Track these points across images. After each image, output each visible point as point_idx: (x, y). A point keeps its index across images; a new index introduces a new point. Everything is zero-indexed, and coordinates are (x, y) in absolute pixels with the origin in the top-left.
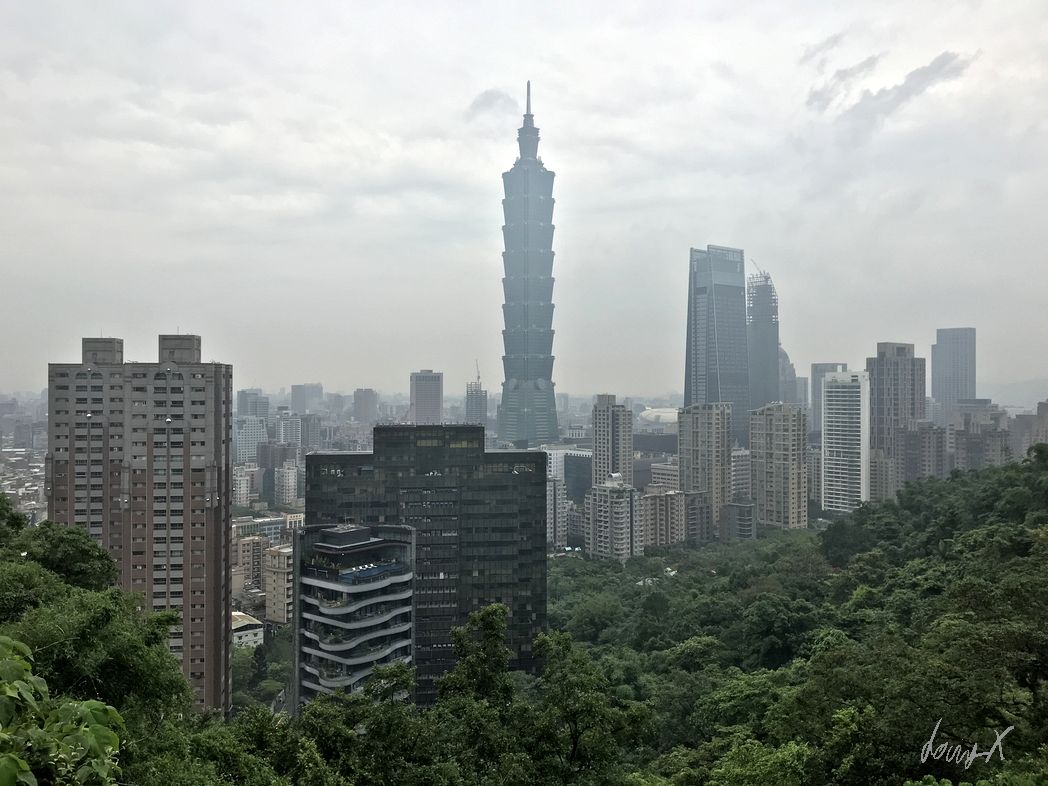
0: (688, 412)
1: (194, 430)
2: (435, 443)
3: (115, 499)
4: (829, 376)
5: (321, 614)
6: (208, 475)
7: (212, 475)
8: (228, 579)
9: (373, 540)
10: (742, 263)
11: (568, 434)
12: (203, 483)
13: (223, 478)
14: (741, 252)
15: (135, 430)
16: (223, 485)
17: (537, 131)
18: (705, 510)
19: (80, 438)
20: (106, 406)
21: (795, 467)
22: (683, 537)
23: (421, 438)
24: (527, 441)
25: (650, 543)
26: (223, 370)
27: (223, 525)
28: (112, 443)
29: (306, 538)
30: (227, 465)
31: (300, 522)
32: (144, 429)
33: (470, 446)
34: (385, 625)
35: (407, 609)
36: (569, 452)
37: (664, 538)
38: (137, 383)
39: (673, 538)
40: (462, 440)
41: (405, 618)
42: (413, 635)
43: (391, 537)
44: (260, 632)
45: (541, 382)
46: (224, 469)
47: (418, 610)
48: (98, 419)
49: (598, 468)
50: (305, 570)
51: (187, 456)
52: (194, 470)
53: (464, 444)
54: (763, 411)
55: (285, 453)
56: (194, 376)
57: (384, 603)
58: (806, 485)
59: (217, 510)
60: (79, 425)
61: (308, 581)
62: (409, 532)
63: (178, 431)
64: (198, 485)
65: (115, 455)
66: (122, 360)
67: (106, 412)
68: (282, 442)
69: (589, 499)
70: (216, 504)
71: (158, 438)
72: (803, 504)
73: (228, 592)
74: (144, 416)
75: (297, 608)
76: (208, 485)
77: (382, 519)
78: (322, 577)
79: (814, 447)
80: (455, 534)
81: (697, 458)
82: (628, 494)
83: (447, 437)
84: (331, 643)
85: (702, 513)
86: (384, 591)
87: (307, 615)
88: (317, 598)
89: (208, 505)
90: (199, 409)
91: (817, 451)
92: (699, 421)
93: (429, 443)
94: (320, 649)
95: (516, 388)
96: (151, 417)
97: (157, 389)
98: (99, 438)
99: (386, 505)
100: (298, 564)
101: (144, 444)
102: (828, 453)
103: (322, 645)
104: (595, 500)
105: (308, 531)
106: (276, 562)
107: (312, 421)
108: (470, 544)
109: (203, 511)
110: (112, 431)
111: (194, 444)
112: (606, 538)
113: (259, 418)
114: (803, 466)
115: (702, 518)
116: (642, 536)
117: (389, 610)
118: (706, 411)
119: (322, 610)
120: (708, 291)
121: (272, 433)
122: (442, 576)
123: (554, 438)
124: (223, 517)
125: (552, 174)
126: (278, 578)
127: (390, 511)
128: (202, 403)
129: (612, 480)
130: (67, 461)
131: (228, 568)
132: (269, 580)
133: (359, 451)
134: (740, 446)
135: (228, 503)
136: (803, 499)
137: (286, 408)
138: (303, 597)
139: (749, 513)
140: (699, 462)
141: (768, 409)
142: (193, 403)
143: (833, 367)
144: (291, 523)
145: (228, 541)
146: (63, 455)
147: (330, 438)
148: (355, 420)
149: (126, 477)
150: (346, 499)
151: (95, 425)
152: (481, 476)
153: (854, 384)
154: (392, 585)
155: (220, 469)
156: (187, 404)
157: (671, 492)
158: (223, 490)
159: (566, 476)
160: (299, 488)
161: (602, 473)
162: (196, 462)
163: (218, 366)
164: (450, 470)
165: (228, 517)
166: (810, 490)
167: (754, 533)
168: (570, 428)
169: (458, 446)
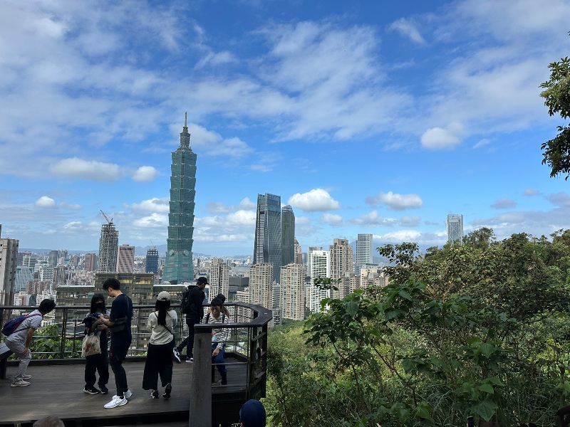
0: (255, 267)
2: (128, 282)
4: (314, 252)
10: (280, 201)
13: (9, 299)
14: (279, 197)
17: (189, 135)
21: (299, 292)
24: (177, 281)
26: (13, 242)
33: (146, 283)
40: (142, 280)
45: (186, 252)
53: (143, 282)
54: (286, 267)
72: (302, 309)
81: (257, 288)
83: (135, 279)
91: (308, 285)
92: (259, 271)
93: (125, 282)
95: (173, 255)
102: (313, 286)
107: (60, 270)
114: (302, 292)
118: (262, 267)
120: (265, 213)
121: (36, 276)
125: (196, 155)
133: (86, 286)
134: (276, 283)
139: (279, 313)
141: (289, 266)
147: (70, 279)
153: (324, 256)
163: (10, 240)
166: (305, 302)
167: (280, 322)
169: (140, 283)
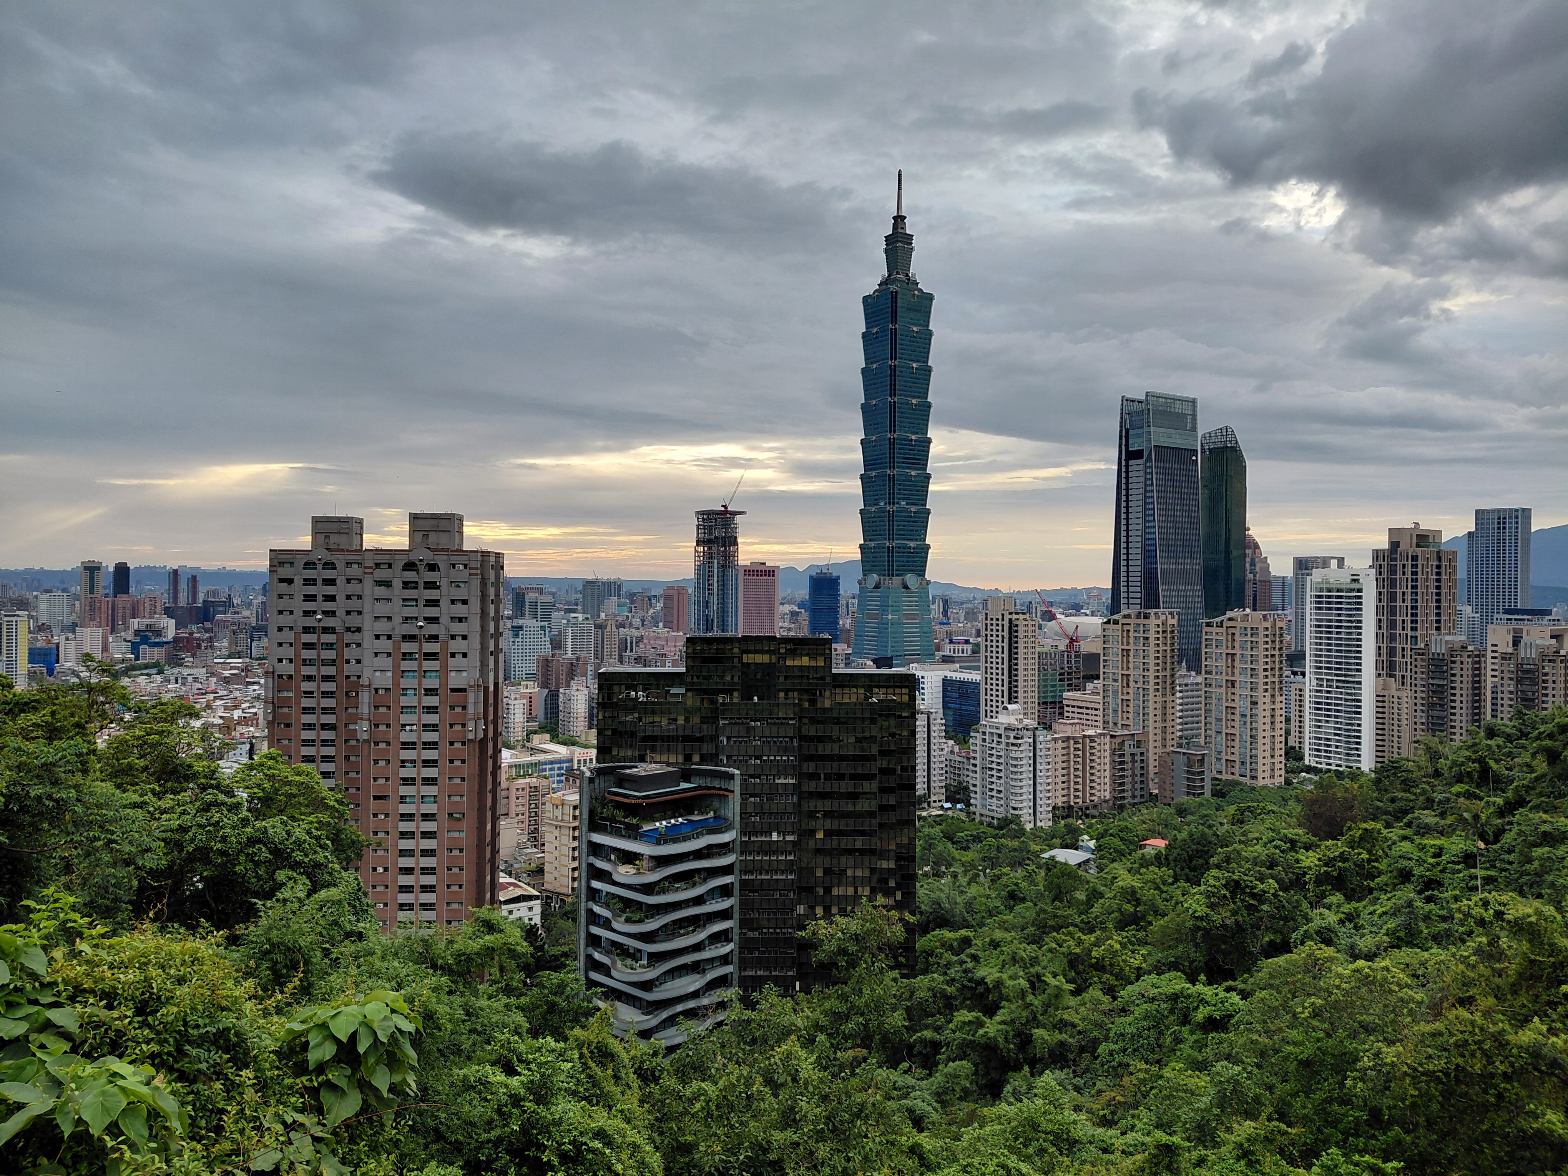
0: (1116, 622)
1: (453, 637)
2: (765, 658)
3: (352, 727)
4: (1317, 575)
5: (615, 884)
6: (471, 696)
7: (476, 697)
8: (495, 834)
9: (684, 785)
10: (1194, 416)
11: (948, 650)
12: (464, 708)
13: (491, 701)
14: (1194, 401)
15: (377, 637)
16: (491, 709)
17: (910, 238)
18: (1138, 758)
19: (308, 646)
20: (341, 605)
21: (1268, 700)
22: (1108, 795)
23: (748, 652)
24: (891, 658)
25: (1060, 801)
26: (492, 559)
27: (490, 762)
28: (347, 653)
29: (597, 781)
30: (496, 685)
31: (591, 760)
32: (389, 637)
33: (813, 663)
34: (699, 901)
35: (728, 879)
36: (949, 674)
37: (1080, 794)
38: (381, 574)
39: (1092, 795)
40: (802, 655)
41: (725, 891)
42: (736, 915)
43: (709, 782)
44: (537, 905)
46: (491, 689)
47: (744, 884)
48: (330, 622)
49: (989, 697)
50: (594, 825)
51: (444, 671)
52: (453, 690)
53: (805, 661)
54: (1222, 622)
55: (573, 670)
56: (454, 566)
57: (698, 871)
58: (1283, 725)
59: (483, 742)
60: (307, 630)
61: (598, 838)
62: (732, 777)
63: (434, 638)
64: (458, 710)
65: (351, 669)
66: (362, 545)
67: (341, 613)
68: (569, 655)
69: (976, 739)
70: (481, 735)
71: (406, 647)
72: (1278, 753)
73: (495, 852)
74: (389, 618)
75: (584, 874)
76: (471, 709)
77: (696, 758)
78: (617, 833)
79: (1295, 673)
80: (793, 781)
81: (1128, 685)
82: (1030, 733)
83: (782, 651)
84: (628, 921)
85: (1134, 761)
86: (698, 855)
87: (596, 884)
88: (610, 860)
89: (471, 736)
90: (459, 610)
91: (1299, 678)
92: (1131, 634)
93: (759, 658)
94: (613, 931)
95: (877, 587)
96: (397, 620)
97: (406, 585)
98: (329, 646)
99: (701, 740)
100: (586, 816)
101: (389, 655)
102: (1314, 682)
103: (615, 925)
104: (984, 740)
105: (599, 772)
106: (558, 812)
107: (608, 629)
109: (463, 744)
110: (348, 637)
111: (453, 655)
112: (1000, 792)
113: (540, 624)
114: (1278, 699)
115: (1133, 769)
116: (1049, 791)
117: (705, 880)
118: (1142, 621)
119: (616, 877)
120: (1145, 454)
121: (557, 644)
122: (775, 836)
123: (927, 655)
124: (490, 752)
125: (929, 297)
126: (561, 835)
127: (707, 748)
128: (464, 602)
129: (1008, 714)
130: (290, 677)
131: (495, 819)
132: (549, 835)
133: (668, 669)
134: (1188, 670)
135: (496, 734)
136: (1278, 746)
137: (574, 611)
138: (592, 860)
139: (1202, 762)
140: (1131, 691)
141: (1230, 619)
142: (453, 602)
143: (1325, 562)
144: (579, 761)
145: (496, 783)
146: (286, 668)
147: (631, 651)
148: (664, 627)
149: (365, 697)
151: (327, 630)
152: (827, 704)
153: (1355, 586)
154: (710, 847)
155: (486, 689)
156: (444, 603)
157: (1091, 732)
158: (491, 717)
159: (945, 707)
160: (591, 716)
161: (994, 703)
162: (455, 680)
163: (485, 554)
164: (786, 694)
165: (497, 752)
166: (1288, 733)
167: (1207, 791)
168: (951, 642)
169: (797, 663)
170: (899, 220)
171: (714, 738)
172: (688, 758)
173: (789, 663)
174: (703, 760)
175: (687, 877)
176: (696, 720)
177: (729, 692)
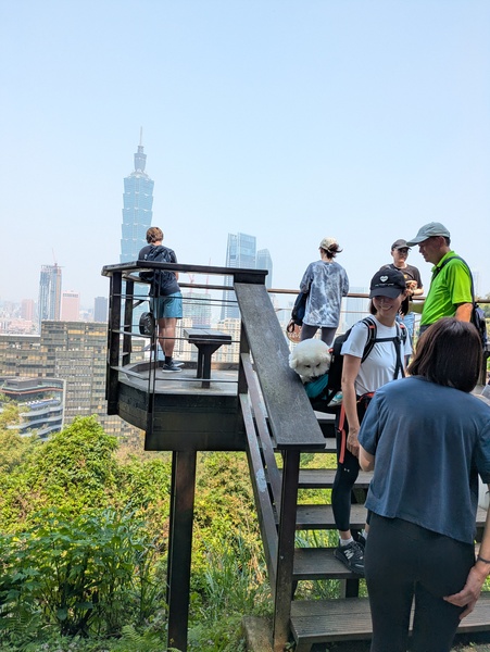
2: (79, 332)
9: (38, 386)
10: (255, 244)
17: (145, 157)
23: (71, 329)
33: (100, 335)
35: (59, 426)
40: (95, 331)
43: (51, 385)
53: (97, 334)
57: (45, 423)
62: (62, 383)
77: (44, 375)
80: (89, 385)
83: (87, 329)
86: (45, 416)
93: (75, 332)
99: (47, 367)
108: (97, 391)
117: (47, 427)
118: (232, 323)
120: (237, 257)
122: (80, 408)
125: (153, 183)
127: (49, 371)
150: (22, 362)
154: (51, 412)
164: (88, 348)
169: (93, 334)
170: (140, 148)
171: (53, 366)
172: (40, 375)
173: (90, 334)
174: (48, 375)
175: (40, 426)
176: (45, 358)
177: (61, 346)
